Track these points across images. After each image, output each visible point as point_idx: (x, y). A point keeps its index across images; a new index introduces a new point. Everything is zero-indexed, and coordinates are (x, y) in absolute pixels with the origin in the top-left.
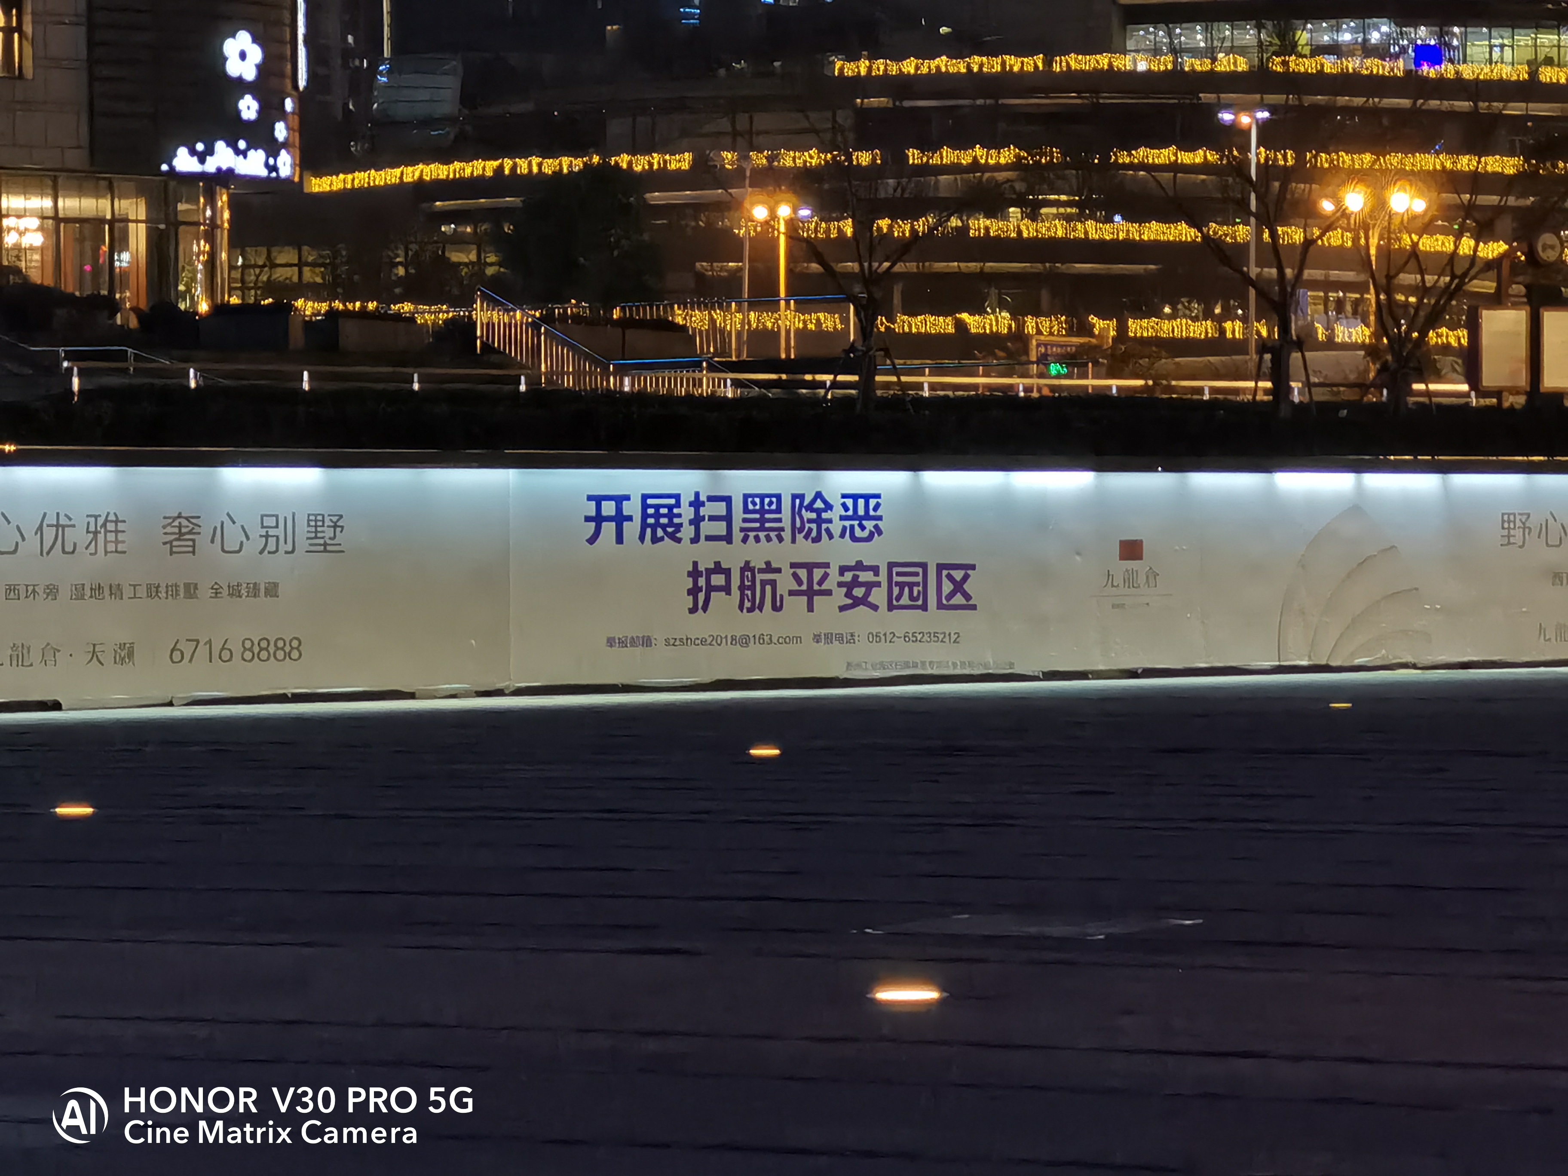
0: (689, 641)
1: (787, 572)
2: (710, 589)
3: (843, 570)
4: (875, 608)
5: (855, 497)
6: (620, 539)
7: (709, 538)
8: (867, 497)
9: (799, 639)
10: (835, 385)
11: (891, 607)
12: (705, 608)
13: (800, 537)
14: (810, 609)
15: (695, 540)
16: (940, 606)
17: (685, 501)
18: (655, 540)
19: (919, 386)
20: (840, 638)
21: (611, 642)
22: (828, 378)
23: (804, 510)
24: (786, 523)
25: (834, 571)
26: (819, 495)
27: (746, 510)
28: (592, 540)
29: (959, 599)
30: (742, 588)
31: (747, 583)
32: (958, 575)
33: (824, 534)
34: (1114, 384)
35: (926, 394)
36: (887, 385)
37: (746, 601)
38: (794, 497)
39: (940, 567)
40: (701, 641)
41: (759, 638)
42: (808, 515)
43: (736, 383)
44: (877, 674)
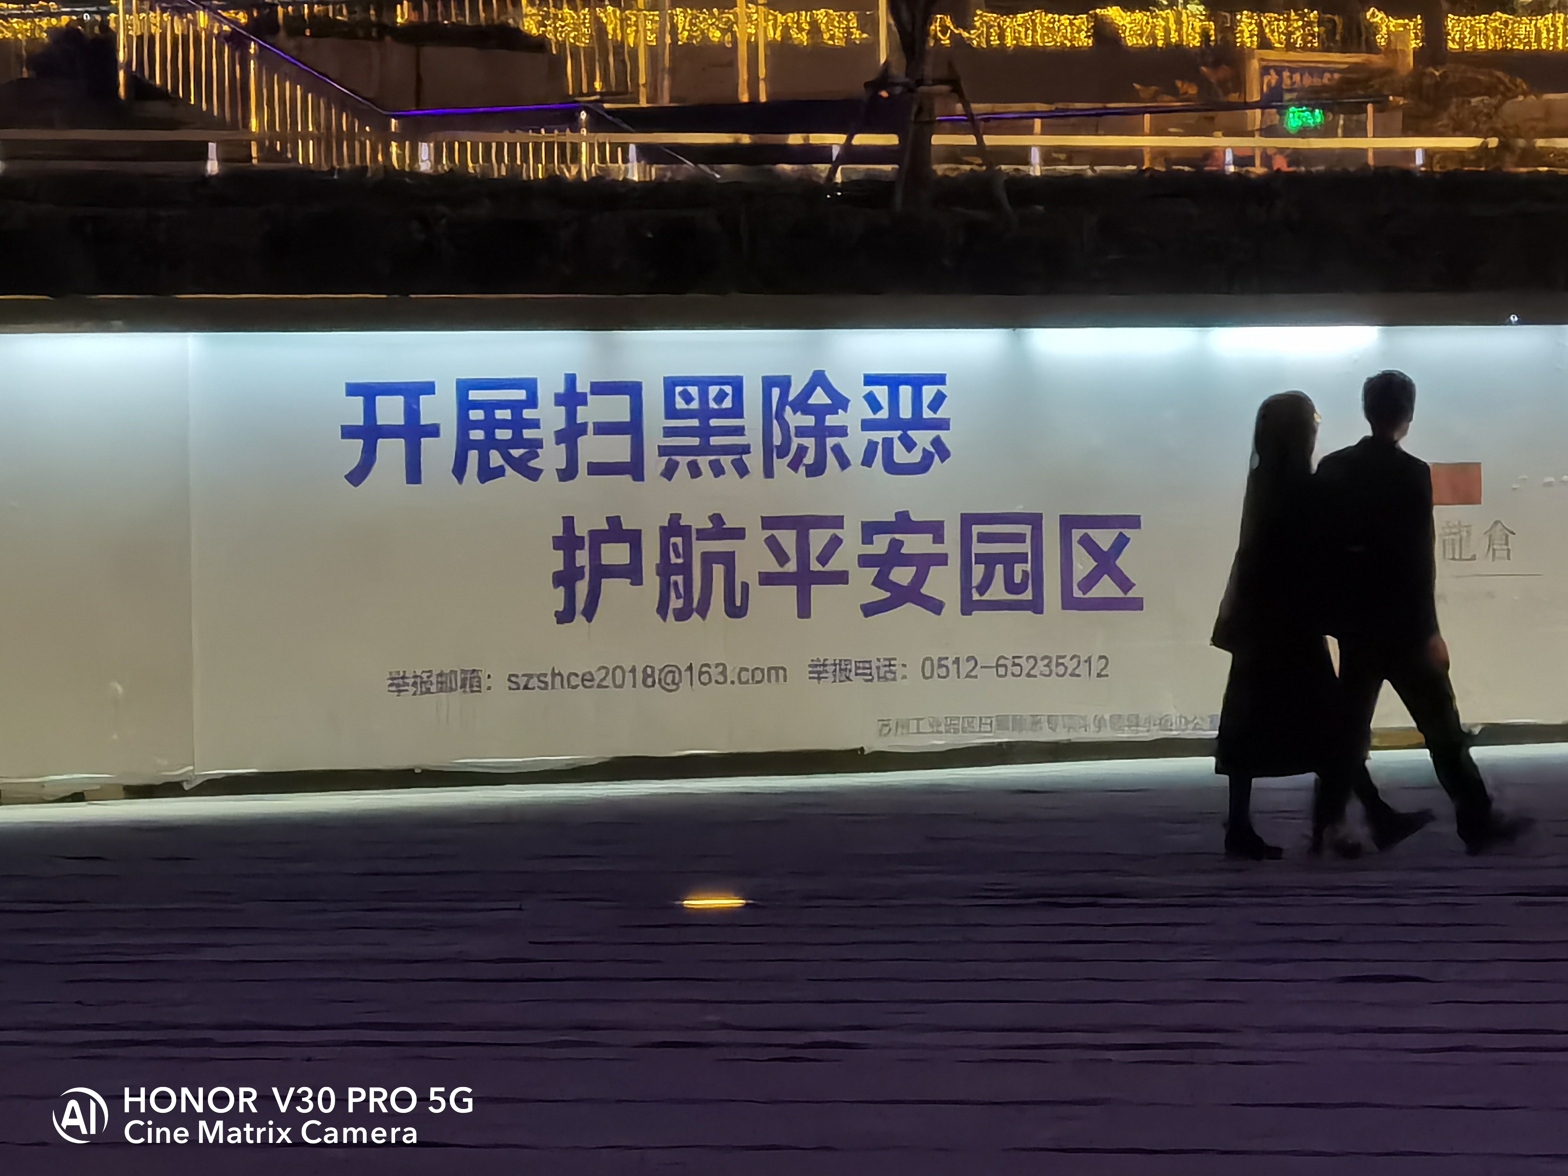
0: (558, 678)
1: (757, 535)
2: (601, 572)
3: (870, 530)
4: (935, 606)
5: (893, 382)
6: (414, 474)
7: (596, 469)
8: (917, 382)
9: (781, 672)
10: (851, 154)
11: (968, 607)
12: (589, 613)
13: (780, 465)
14: (804, 611)
15: (568, 473)
16: (1069, 603)
17: (546, 395)
18: (487, 474)
20: (864, 670)
21: (398, 683)
23: (788, 409)
24: (753, 437)
25: (851, 534)
26: (819, 379)
27: (671, 412)
28: (357, 476)
29: (1106, 588)
30: (665, 570)
31: (674, 560)
32: (1104, 538)
33: (831, 459)
34: (1419, 144)
36: (954, 155)
37: (673, 595)
38: (769, 383)
39: (1068, 523)
40: (583, 680)
41: (701, 673)
42: (795, 419)
43: (648, 153)
44: (940, 742)
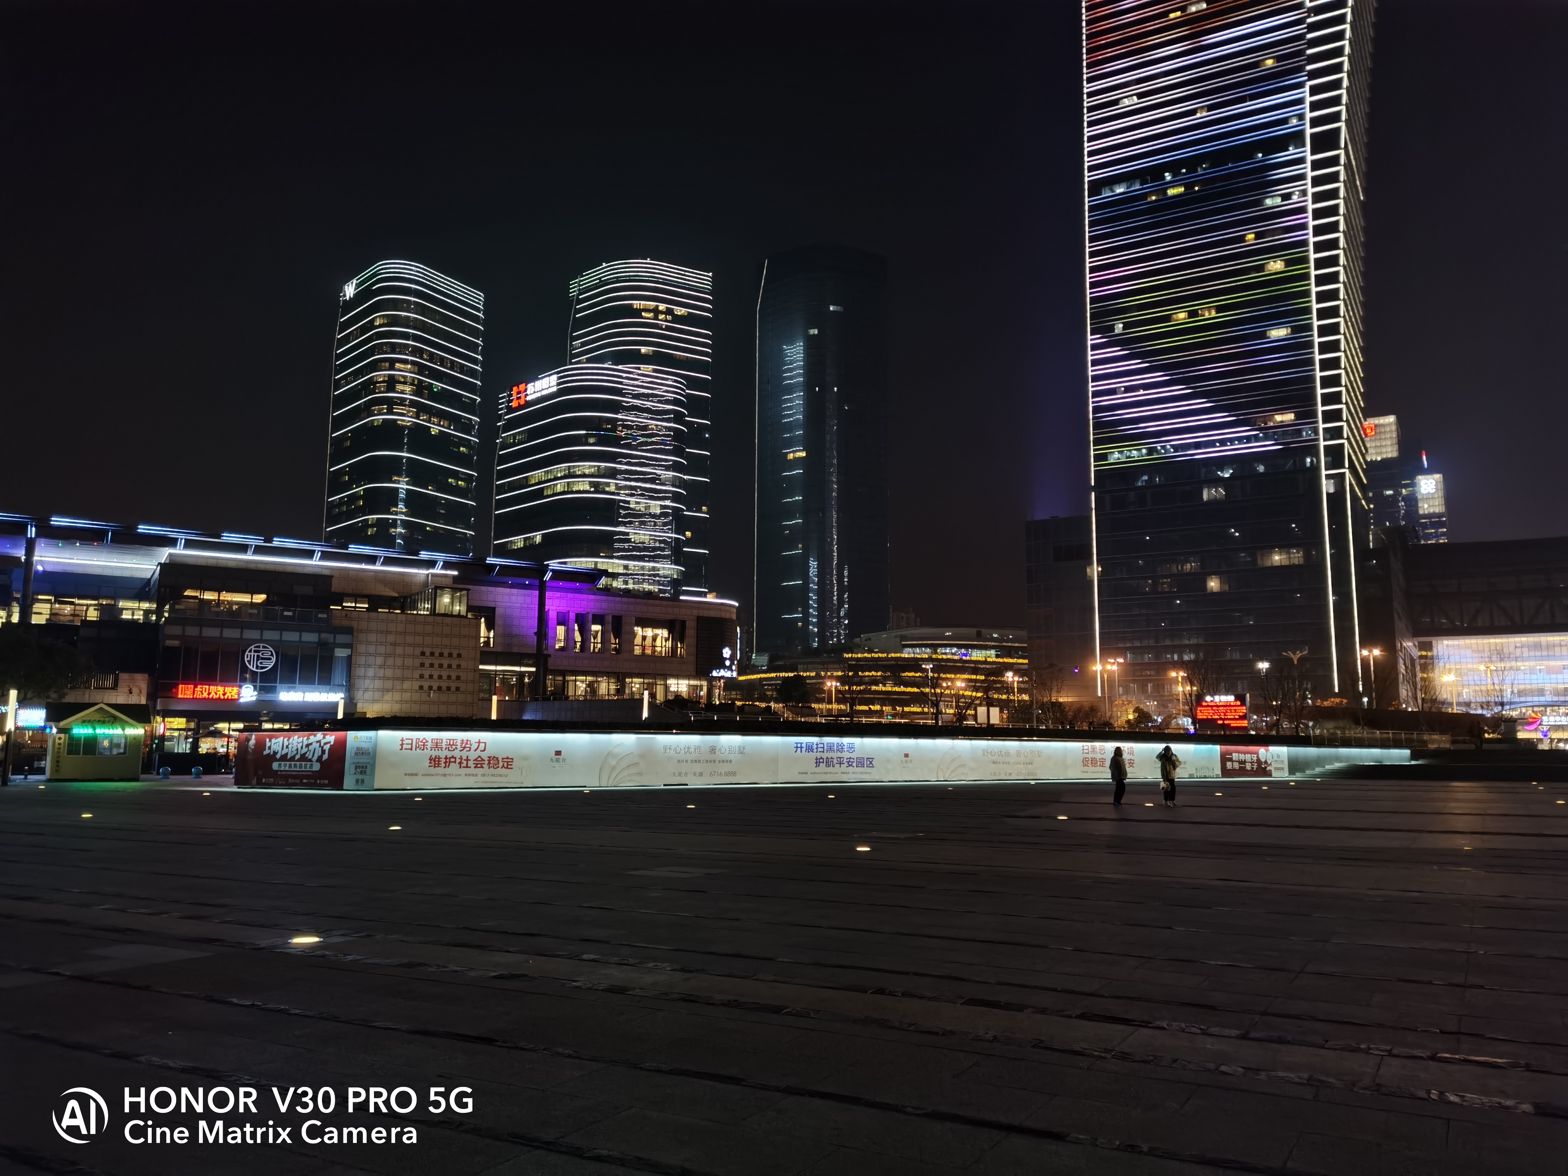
0: (815, 773)
1: (836, 759)
2: (820, 762)
3: (847, 759)
4: (853, 767)
5: (850, 744)
6: (801, 752)
7: (820, 752)
8: (852, 744)
9: (838, 773)
10: (845, 720)
11: (857, 767)
12: (819, 766)
13: (838, 752)
14: (840, 766)
15: (817, 752)
16: (867, 767)
17: (815, 744)
18: (809, 752)
19: (862, 721)
20: (846, 773)
21: (799, 773)
22: (844, 719)
24: (835, 749)
25: (845, 759)
26: (842, 743)
27: (827, 746)
28: (796, 752)
29: (871, 765)
30: (826, 762)
32: (871, 760)
33: (843, 751)
34: (903, 721)
35: (864, 722)
36: (855, 721)
37: (827, 765)
38: (837, 743)
39: (867, 758)
40: (818, 773)
41: (830, 773)
42: (840, 747)
44: (854, 781)
